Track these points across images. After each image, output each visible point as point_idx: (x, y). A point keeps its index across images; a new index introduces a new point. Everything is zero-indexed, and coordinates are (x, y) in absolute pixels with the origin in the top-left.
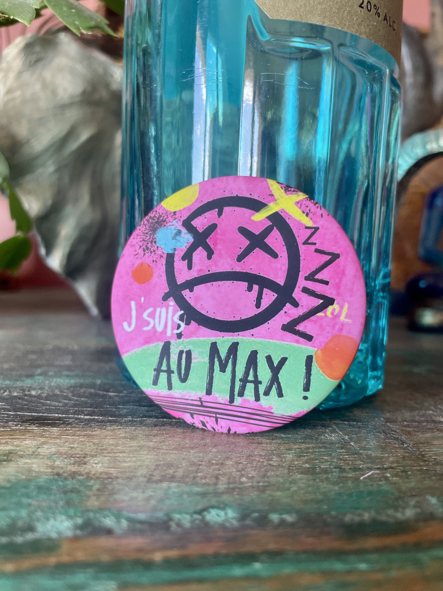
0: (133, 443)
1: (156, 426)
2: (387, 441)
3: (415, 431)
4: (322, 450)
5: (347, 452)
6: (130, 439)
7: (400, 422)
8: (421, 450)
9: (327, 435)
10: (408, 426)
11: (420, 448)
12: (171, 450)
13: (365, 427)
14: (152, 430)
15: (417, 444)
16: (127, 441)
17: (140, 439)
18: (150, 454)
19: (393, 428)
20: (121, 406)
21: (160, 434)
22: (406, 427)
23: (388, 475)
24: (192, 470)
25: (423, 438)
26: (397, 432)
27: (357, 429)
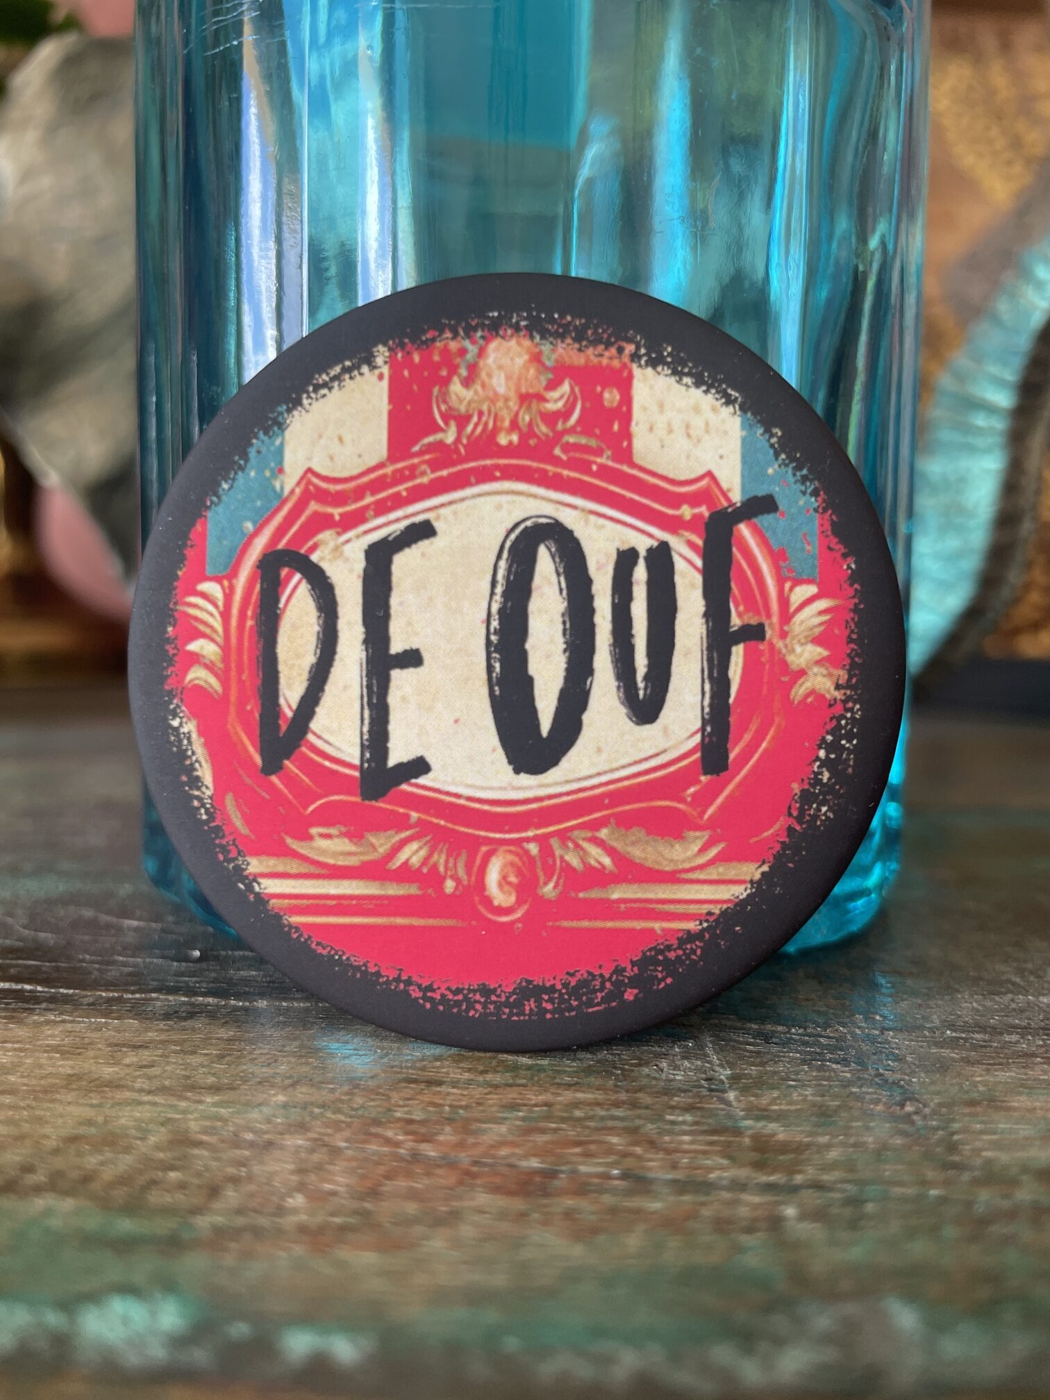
0: (60, 1066)
1: (170, 1015)
2: (854, 1090)
3: (968, 1062)
4: (618, 1112)
5: (696, 1123)
6: (63, 1053)
7: (931, 1030)
8: (956, 1126)
9: (664, 1064)
10: (953, 1043)
11: (954, 1120)
12: (149, 1092)
13: (806, 1044)
14: (147, 1030)
15: (950, 1105)
16: (51, 1058)
17: (91, 1053)
18: (81, 1101)
19: (899, 1049)
20: (121, 958)
21: (162, 1042)
22: (942, 1048)
23: (790, 1211)
24: (161, 1161)
25: (984, 1083)
26: (906, 1062)
27: (775, 1049)
